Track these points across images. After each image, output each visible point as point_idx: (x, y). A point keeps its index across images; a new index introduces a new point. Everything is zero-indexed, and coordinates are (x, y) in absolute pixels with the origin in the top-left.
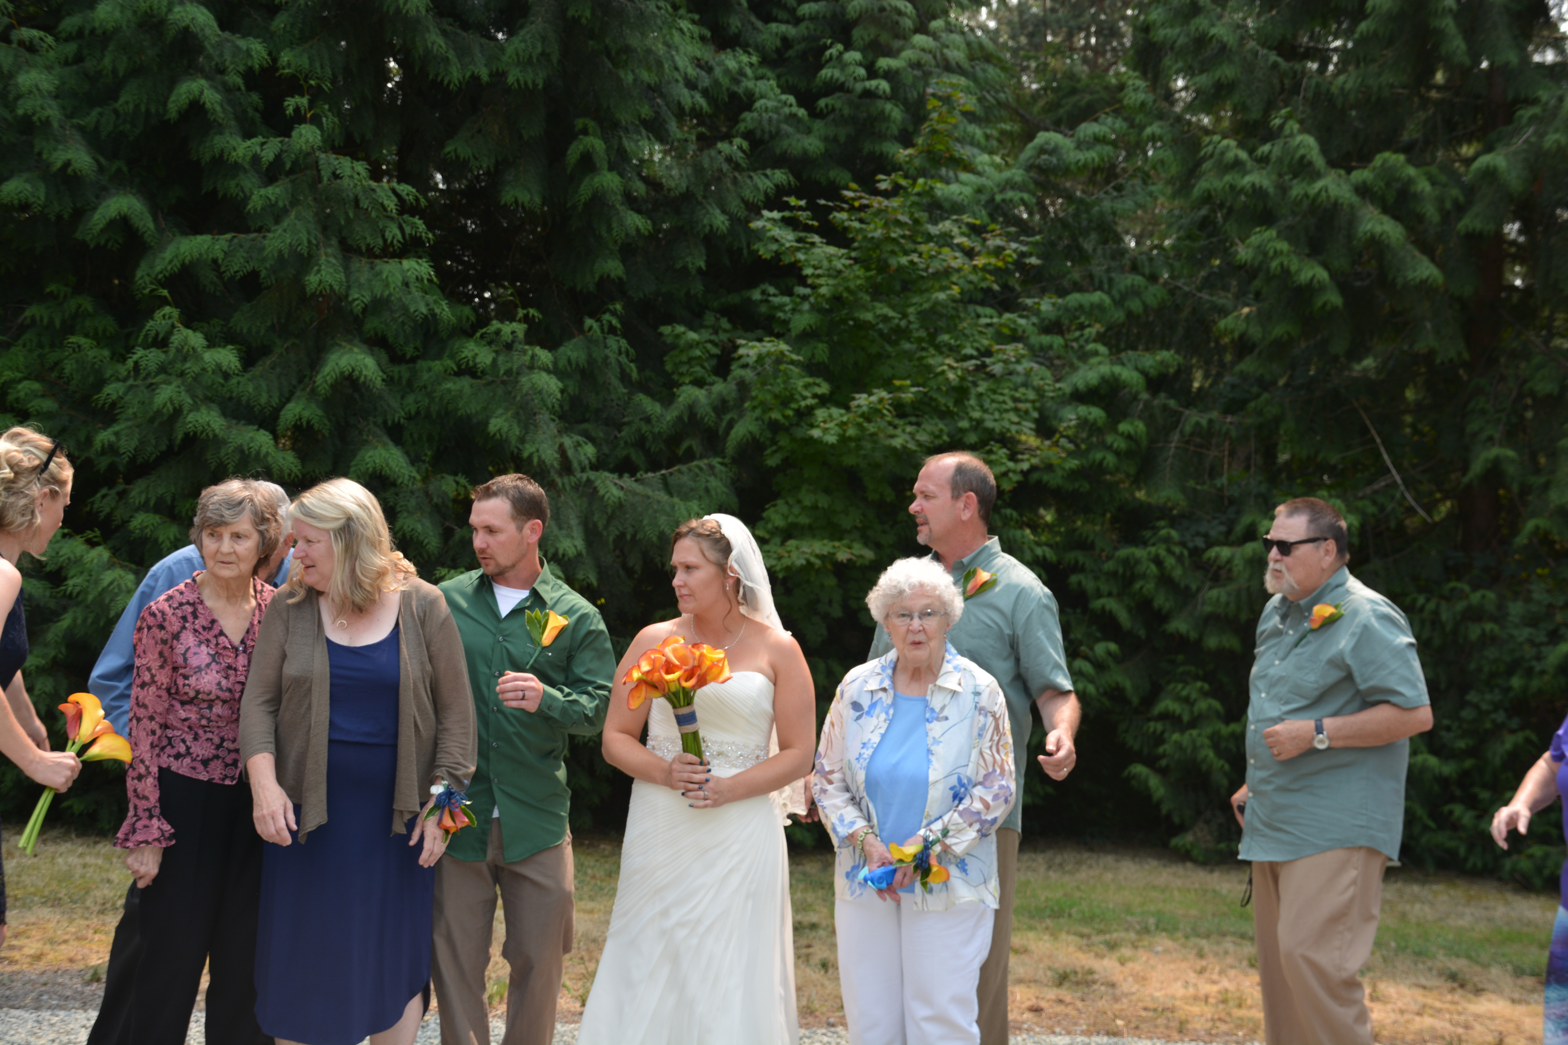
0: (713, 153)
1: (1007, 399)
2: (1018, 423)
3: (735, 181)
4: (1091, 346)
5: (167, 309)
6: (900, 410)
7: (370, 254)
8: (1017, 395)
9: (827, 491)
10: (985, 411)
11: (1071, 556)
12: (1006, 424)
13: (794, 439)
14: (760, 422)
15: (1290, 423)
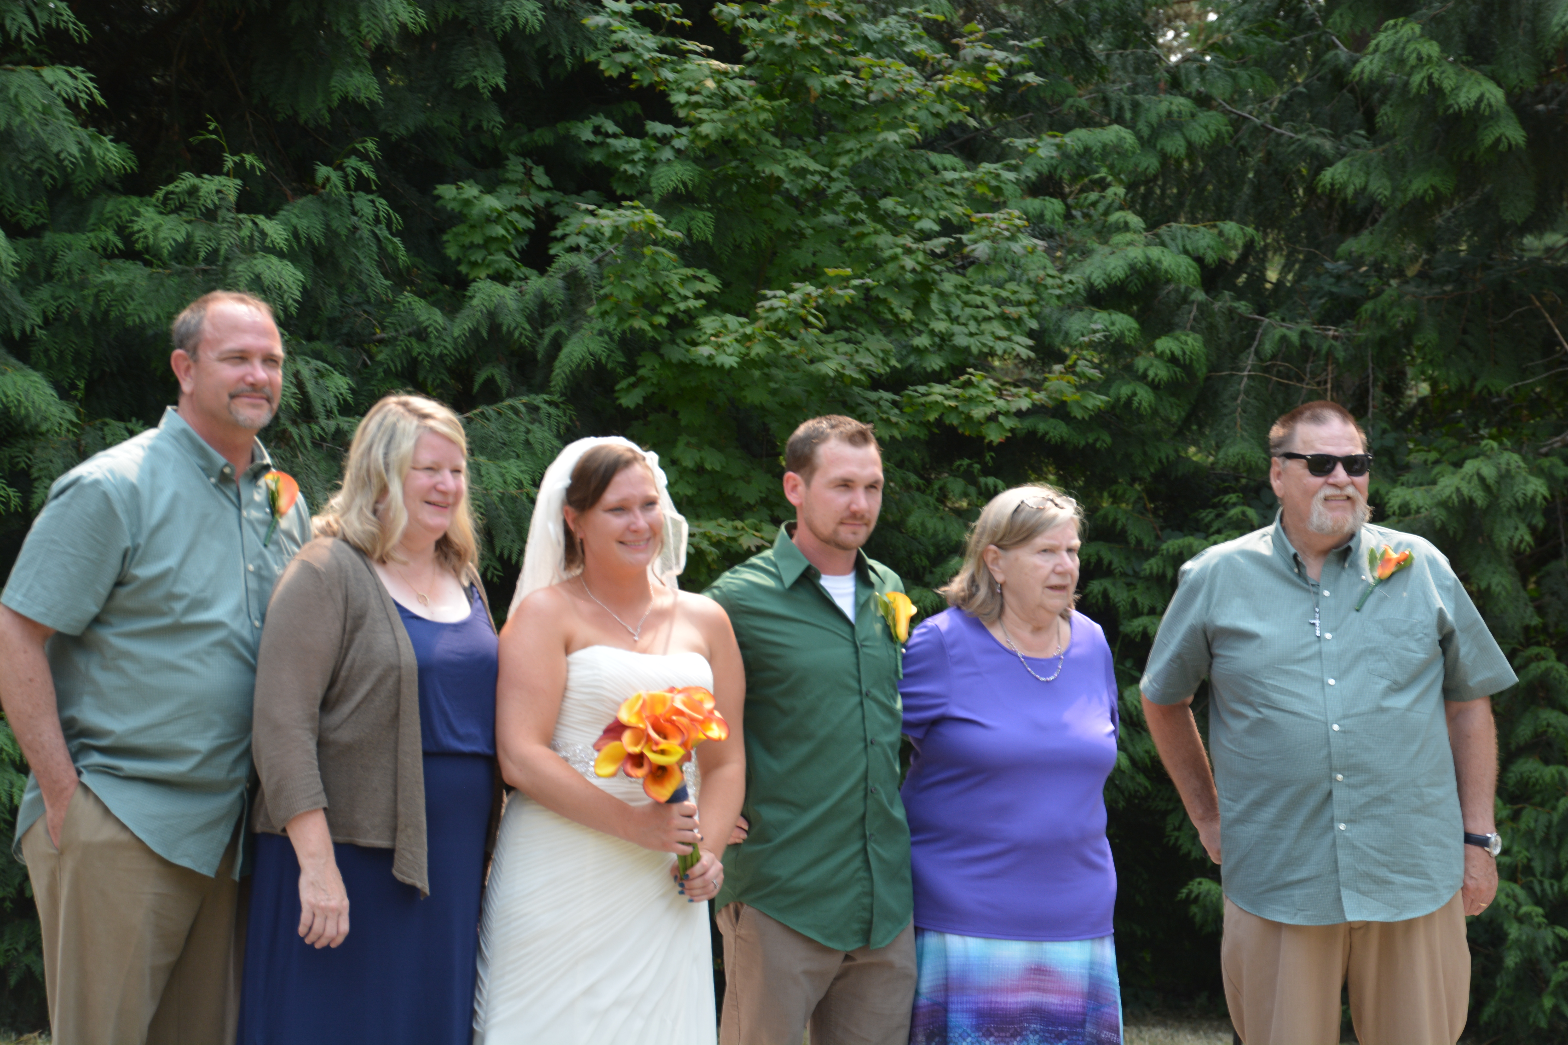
1: (987, 300)
2: (1009, 339)
4: (1115, 216)
6: (834, 315)
8: (1004, 294)
12: (989, 340)
13: (666, 364)
14: (610, 336)
15: (1429, 335)
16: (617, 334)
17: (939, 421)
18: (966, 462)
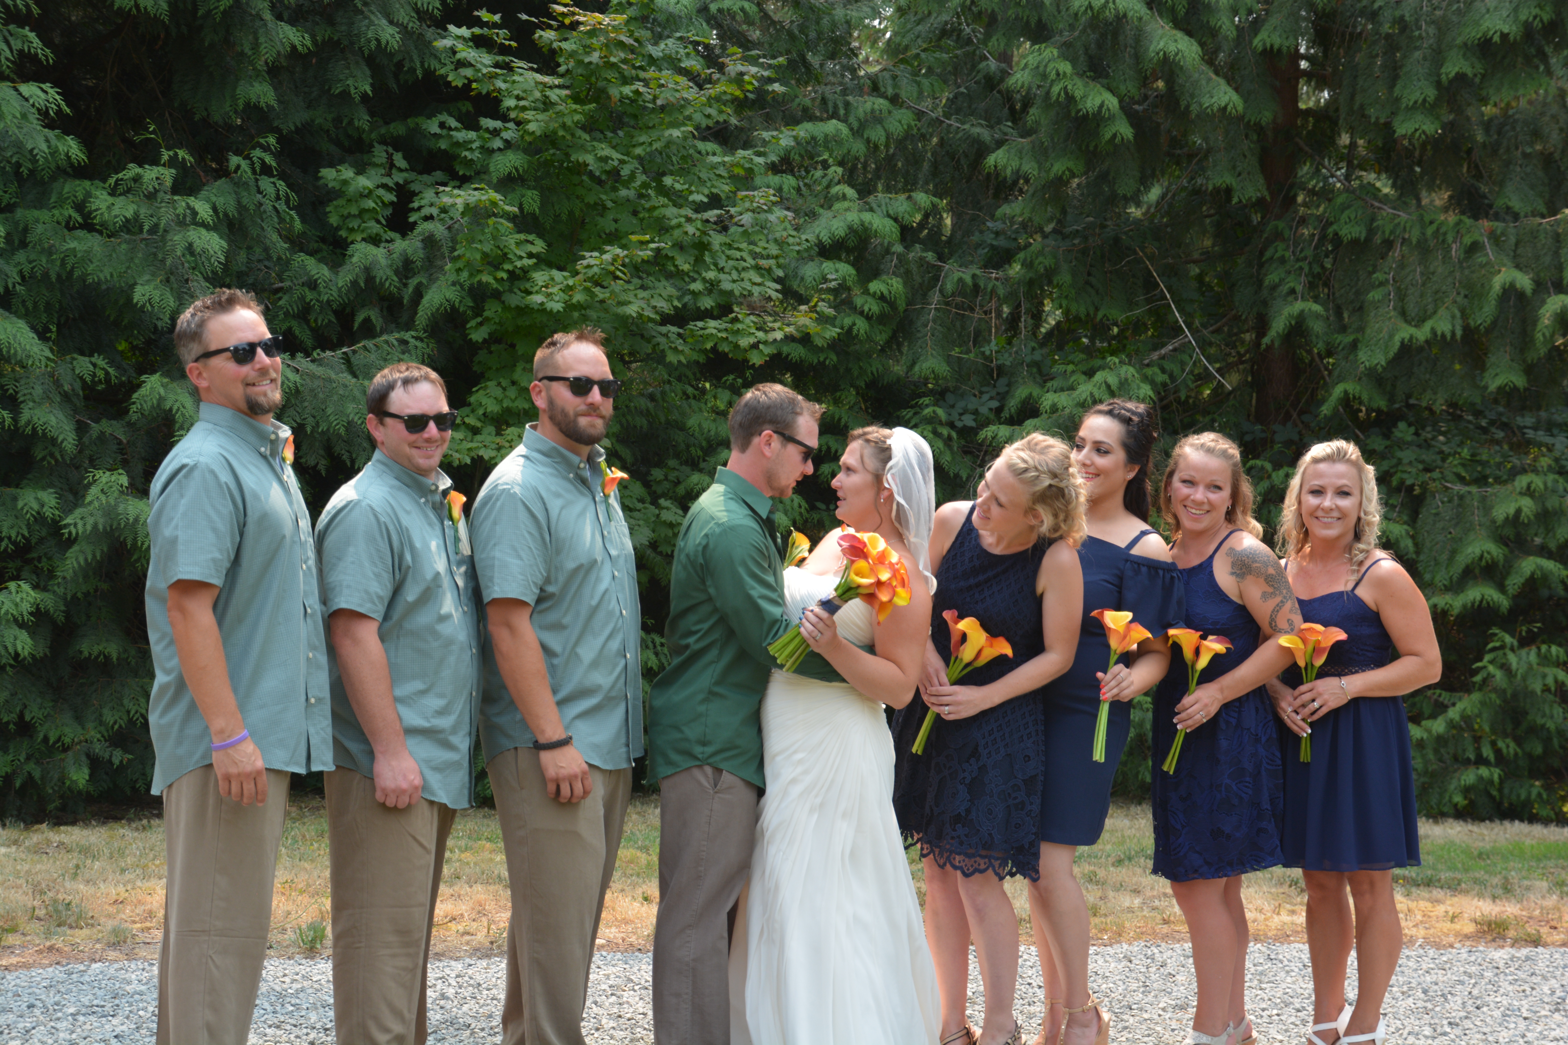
1: (745, 255)
4: (835, 190)
6: (636, 270)
8: (758, 250)
10: (721, 270)
12: (747, 285)
13: (506, 308)
14: (461, 286)
15: (1065, 277)
16: (467, 285)
17: (714, 349)
18: (731, 377)
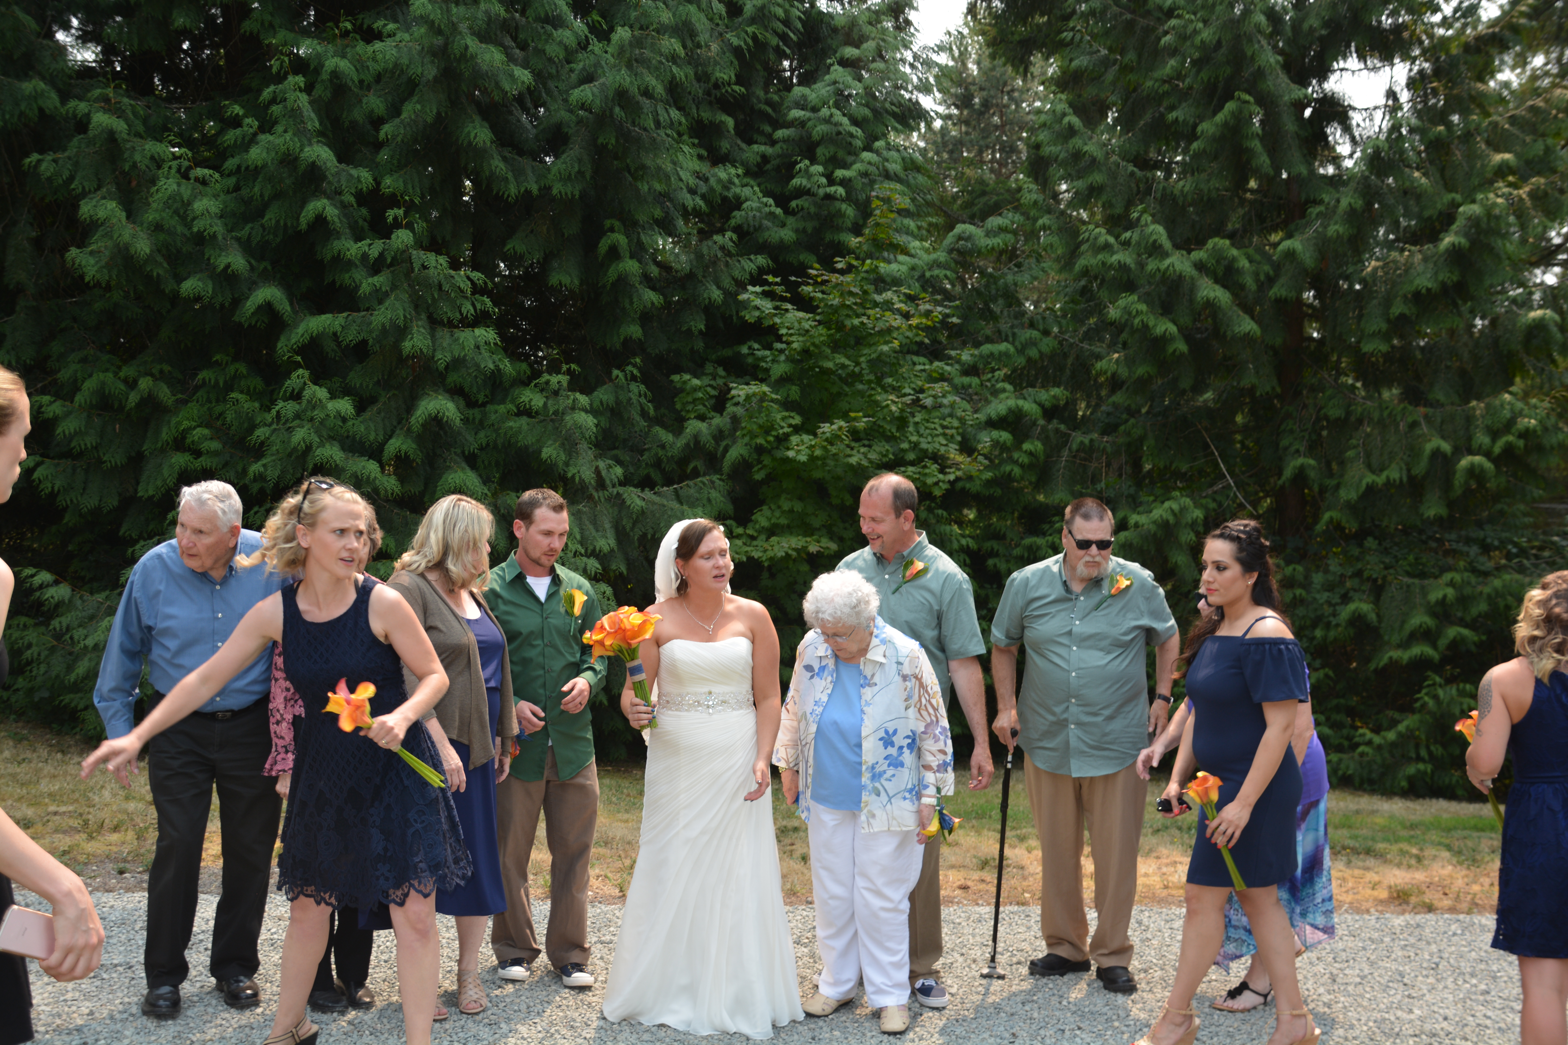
0: (710, 243)
1: (937, 426)
2: (947, 445)
3: (727, 264)
4: (1000, 385)
5: (301, 371)
6: (856, 435)
7: (451, 325)
8: (945, 423)
9: (800, 499)
10: (921, 436)
11: (988, 545)
12: (937, 446)
13: (774, 459)
14: (749, 446)
15: (1151, 441)
16: (752, 445)
